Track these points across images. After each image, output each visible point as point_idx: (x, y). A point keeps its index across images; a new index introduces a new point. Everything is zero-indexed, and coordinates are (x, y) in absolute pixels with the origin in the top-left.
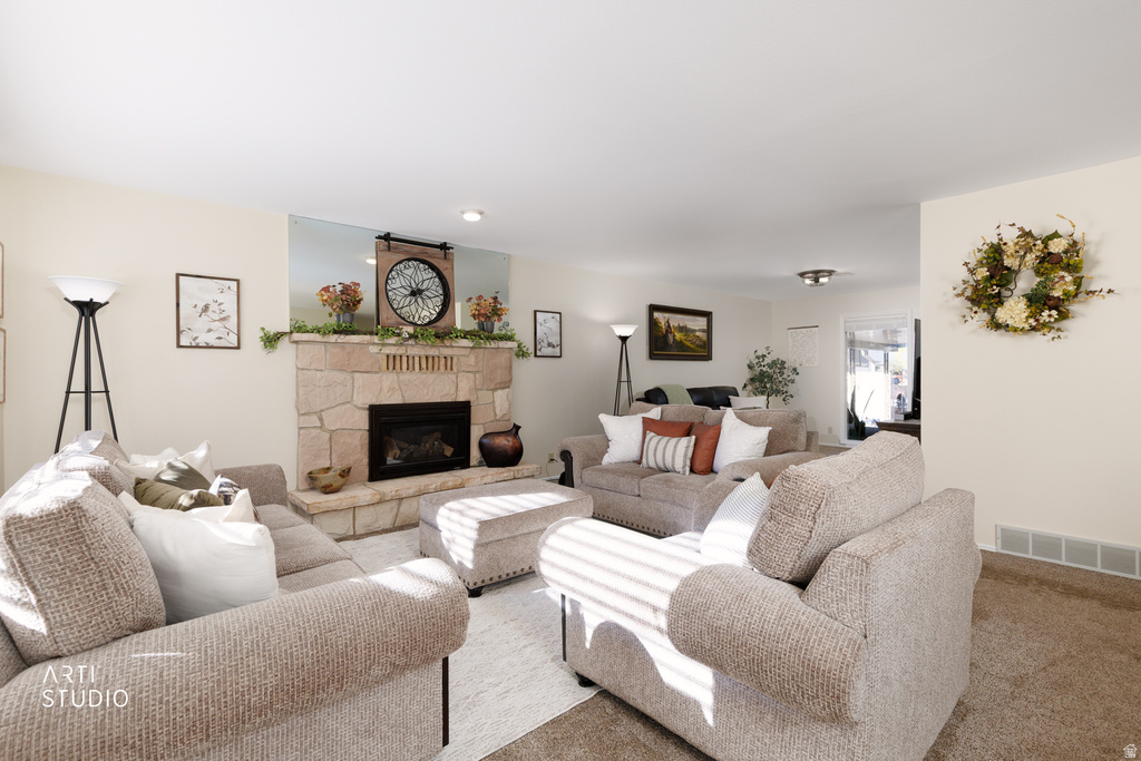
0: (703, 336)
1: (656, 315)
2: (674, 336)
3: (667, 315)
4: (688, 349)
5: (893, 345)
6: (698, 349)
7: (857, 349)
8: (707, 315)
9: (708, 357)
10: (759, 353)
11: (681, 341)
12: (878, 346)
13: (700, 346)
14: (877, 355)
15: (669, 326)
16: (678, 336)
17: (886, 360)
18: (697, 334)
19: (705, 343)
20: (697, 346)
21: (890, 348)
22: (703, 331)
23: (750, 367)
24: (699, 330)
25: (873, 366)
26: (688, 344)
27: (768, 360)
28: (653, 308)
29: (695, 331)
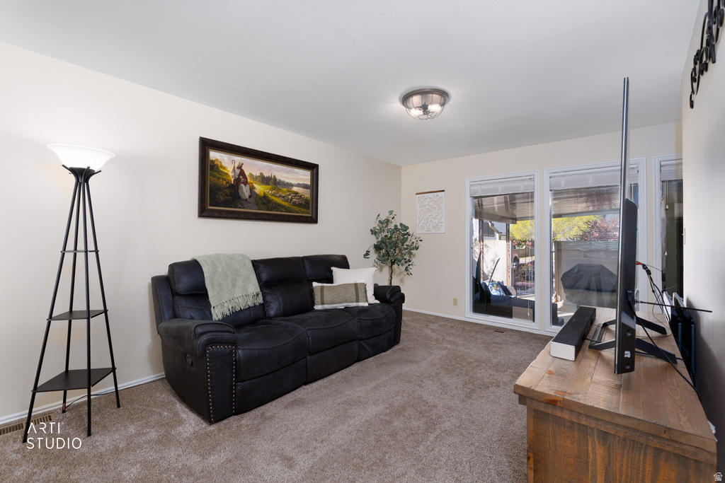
0: (306, 193)
1: (214, 155)
2: (252, 189)
3: (239, 159)
4: (278, 206)
5: (512, 219)
6: (298, 209)
7: (485, 221)
8: (313, 168)
9: (313, 220)
10: (383, 218)
11: (265, 197)
12: (501, 219)
13: (300, 205)
14: (500, 226)
15: (242, 173)
16: (260, 189)
17: (508, 231)
18: (295, 189)
19: (307, 202)
20: (294, 204)
21: (511, 221)
22: (305, 186)
23: (373, 232)
24: (298, 185)
25: (497, 235)
26: (279, 200)
27: (391, 226)
28: (207, 145)
29: (292, 185)
